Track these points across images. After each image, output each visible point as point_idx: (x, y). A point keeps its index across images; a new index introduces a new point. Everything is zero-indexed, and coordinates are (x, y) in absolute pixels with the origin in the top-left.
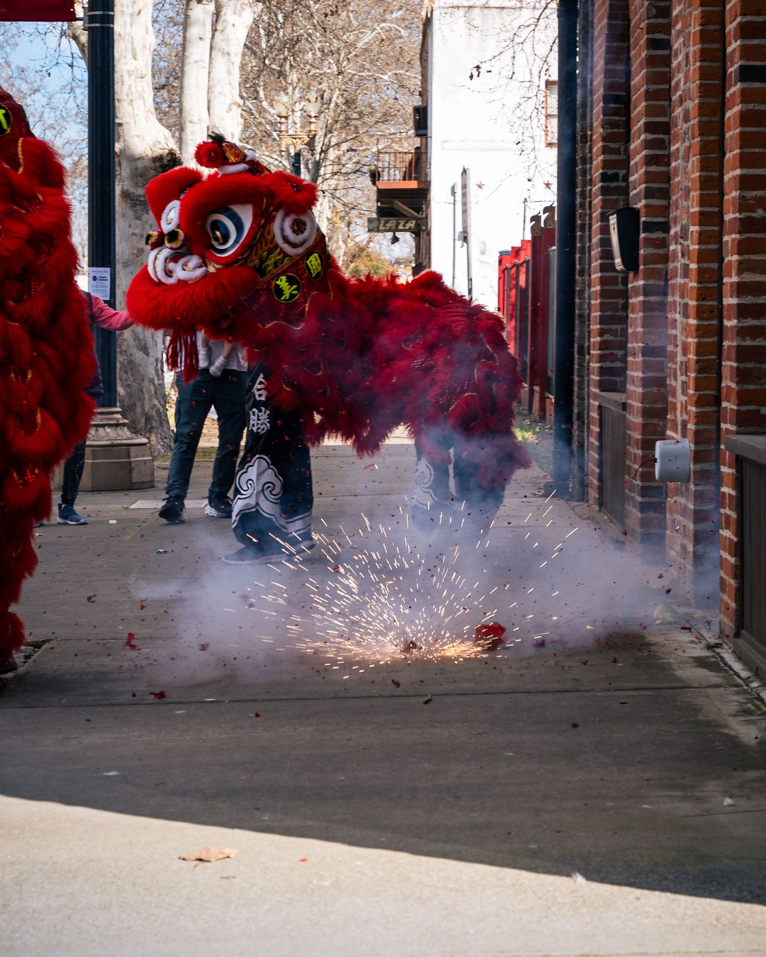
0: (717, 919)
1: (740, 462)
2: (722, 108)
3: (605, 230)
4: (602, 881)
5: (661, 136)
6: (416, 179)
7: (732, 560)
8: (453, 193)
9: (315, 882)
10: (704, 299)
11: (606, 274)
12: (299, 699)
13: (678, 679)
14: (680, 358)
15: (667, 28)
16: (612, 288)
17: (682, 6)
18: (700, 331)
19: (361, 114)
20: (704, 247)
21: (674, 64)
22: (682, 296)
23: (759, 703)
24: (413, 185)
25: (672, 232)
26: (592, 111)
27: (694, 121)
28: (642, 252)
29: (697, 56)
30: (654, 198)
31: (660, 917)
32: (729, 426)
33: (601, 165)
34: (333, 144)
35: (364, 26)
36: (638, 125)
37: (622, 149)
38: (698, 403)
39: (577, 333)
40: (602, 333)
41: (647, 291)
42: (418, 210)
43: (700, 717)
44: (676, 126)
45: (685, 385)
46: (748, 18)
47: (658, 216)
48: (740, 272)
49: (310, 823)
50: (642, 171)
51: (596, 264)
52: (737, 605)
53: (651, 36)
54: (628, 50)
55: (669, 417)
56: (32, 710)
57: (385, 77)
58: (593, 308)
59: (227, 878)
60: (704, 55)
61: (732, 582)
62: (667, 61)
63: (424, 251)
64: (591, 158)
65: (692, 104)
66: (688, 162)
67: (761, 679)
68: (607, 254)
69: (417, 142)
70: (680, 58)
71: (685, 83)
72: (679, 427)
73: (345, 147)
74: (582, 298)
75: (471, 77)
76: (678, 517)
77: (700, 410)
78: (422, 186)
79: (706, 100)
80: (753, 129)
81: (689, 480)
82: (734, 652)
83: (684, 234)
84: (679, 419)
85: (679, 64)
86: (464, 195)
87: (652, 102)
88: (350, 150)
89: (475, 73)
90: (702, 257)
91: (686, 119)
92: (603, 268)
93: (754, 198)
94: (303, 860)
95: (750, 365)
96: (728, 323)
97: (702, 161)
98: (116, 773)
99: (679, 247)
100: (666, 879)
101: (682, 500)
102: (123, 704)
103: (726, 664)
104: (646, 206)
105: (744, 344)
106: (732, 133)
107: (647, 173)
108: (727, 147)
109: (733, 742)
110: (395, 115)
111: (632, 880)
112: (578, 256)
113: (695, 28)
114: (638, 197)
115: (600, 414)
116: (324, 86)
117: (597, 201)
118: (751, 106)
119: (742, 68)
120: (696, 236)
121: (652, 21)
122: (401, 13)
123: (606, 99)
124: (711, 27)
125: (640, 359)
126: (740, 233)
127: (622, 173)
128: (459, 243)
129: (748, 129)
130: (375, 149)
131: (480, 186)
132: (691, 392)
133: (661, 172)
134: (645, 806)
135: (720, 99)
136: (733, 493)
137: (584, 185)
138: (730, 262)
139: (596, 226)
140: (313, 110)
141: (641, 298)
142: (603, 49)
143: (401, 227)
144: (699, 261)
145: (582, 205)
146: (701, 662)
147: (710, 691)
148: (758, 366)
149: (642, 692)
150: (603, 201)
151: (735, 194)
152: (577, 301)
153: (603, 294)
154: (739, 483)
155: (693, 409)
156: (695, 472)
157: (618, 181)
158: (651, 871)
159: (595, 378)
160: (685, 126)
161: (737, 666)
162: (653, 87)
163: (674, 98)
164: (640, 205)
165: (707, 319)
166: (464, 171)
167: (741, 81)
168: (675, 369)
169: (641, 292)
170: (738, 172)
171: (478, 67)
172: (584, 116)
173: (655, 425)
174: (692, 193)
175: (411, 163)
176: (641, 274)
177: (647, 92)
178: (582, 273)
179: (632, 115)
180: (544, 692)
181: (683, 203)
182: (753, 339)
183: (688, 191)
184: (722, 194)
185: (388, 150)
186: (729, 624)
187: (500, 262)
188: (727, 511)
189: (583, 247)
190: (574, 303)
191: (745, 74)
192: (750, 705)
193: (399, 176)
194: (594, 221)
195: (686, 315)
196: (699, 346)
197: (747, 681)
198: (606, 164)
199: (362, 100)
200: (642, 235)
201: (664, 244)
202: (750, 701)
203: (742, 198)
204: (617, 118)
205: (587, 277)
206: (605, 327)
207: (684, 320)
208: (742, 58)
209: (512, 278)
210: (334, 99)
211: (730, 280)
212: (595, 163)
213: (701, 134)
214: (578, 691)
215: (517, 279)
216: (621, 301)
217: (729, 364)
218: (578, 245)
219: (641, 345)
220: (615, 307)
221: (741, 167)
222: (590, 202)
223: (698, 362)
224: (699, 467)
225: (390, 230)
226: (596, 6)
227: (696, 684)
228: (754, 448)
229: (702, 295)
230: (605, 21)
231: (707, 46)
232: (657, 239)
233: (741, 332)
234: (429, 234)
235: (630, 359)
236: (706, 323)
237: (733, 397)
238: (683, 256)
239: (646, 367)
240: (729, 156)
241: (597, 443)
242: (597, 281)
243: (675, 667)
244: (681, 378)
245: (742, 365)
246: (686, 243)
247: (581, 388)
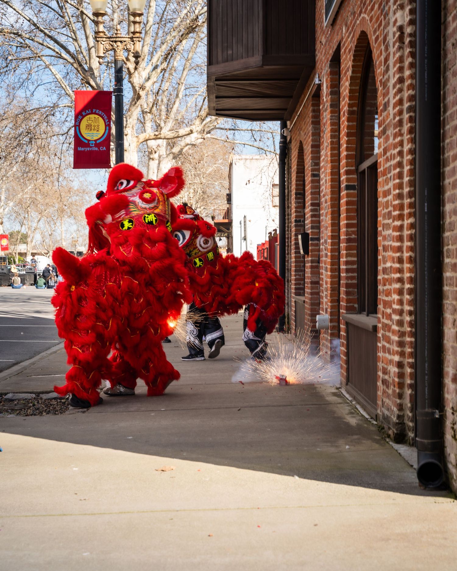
0: (346, 493)
1: (347, 324)
2: (339, 199)
3: (297, 239)
4: (305, 478)
5: (317, 207)
6: (227, 219)
7: (345, 358)
8: (241, 223)
9: (203, 479)
10: (333, 265)
11: (297, 255)
12: (194, 409)
13: (327, 401)
14: (324, 286)
15: (319, 170)
16: (299, 260)
17: (324, 163)
18: (332, 277)
19: (208, 196)
20: (333, 247)
21: (321, 183)
22: (325, 264)
23: (356, 410)
24: (226, 221)
25: (321, 241)
26: (291, 198)
27: (329, 203)
28: (310, 248)
29: (330, 181)
30: (314, 229)
31: (326, 492)
32: (343, 311)
33: (294, 217)
34: (198, 207)
35: (209, 166)
36: (308, 203)
37: (302, 211)
38: (331, 302)
39: (286, 275)
40: (295, 275)
41: (312, 262)
42: (228, 229)
43: (336, 415)
44: (322, 204)
45: (326, 295)
46: (349, 168)
47: (316, 235)
48: (347, 257)
49: (200, 456)
50: (310, 219)
51: (293, 251)
52: (347, 374)
53: (312, 173)
54: (304, 177)
55: (321, 306)
56: (101, 414)
57: (216, 183)
58: (292, 267)
59: (173, 477)
60: (332, 180)
61: (345, 366)
62: (319, 181)
63: (230, 244)
64: (291, 214)
65: (328, 197)
66: (327, 217)
67: (356, 401)
68: (297, 248)
69: (228, 206)
70: (324, 181)
71: (325, 190)
72: (325, 310)
73: (202, 208)
74: (288, 262)
75: (246, 184)
76: (324, 342)
77: (332, 304)
78: (230, 221)
79: (333, 196)
80: (351, 207)
81: (328, 329)
82: (346, 390)
83: (326, 242)
84: (324, 307)
85: (323, 183)
86: (245, 225)
87: (313, 196)
88: (204, 209)
89: (248, 183)
90: (332, 251)
91: (326, 202)
92: (296, 253)
93: (351, 231)
94: (199, 471)
95: (350, 290)
96: (342, 275)
97: (332, 217)
98: (131, 437)
99: (324, 247)
100: (327, 477)
101: (326, 336)
102: (133, 411)
103: (343, 395)
104: (312, 232)
105: (348, 282)
106: (343, 208)
107: (312, 221)
108: (341, 213)
109: (348, 425)
110: (220, 197)
111: (315, 478)
112: (286, 248)
113: (329, 171)
114: (308, 229)
115: (295, 304)
116: (195, 187)
117: (293, 229)
118: (350, 199)
119: (346, 185)
120: (330, 244)
121: (313, 167)
122: (221, 161)
123: (296, 194)
124: (335, 170)
125: (310, 285)
126: (346, 243)
127: (302, 219)
128: (242, 241)
129: (349, 207)
130: (213, 208)
131: (250, 221)
132: (329, 298)
133: (316, 220)
134: (318, 449)
135: (338, 195)
136: (345, 334)
137: (288, 223)
138: (343, 253)
139: (293, 238)
140: (191, 195)
141: (310, 264)
142: (295, 176)
143: (222, 235)
144: (331, 252)
145: (288, 230)
146: (334, 394)
147: (338, 405)
148: (353, 290)
149: (314, 406)
150: (295, 229)
151: (344, 229)
152: (286, 264)
153: (296, 262)
154: (347, 331)
155: (330, 304)
156: (330, 326)
157: (300, 222)
158: (322, 474)
159: (293, 291)
160: (325, 205)
161: (347, 396)
162: (313, 190)
163: (321, 195)
164: (309, 231)
165: (334, 272)
166: (245, 217)
167: (346, 190)
168: (323, 290)
169: (310, 262)
170: (345, 222)
171: (249, 181)
172: (288, 199)
173: (315, 309)
174: (328, 228)
175: (225, 213)
176: (310, 256)
177: (311, 192)
178: (288, 254)
179: (306, 200)
180: (280, 406)
181: (325, 232)
182: (351, 280)
183: (327, 228)
184: (340, 230)
185: (218, 209)
186: (344, 381)
187: (258, 248)
188: (343, 341)
189: (288, 245)
190: (285, 264)
191: (348, 188)
192: (353, 411)
193: (221, 218)
194: (292, 236)
195: (326, 271)
196: (331, 282)
197: (351, 401)
198: (296, 216)
199: (208, 191)
200: (310, 242)
201: (318, 245)
202: (353, 409)
203: (347, 231)
204: (300, 200)
205: (290, 255)
206: (297, 273)
207: (326, 273)
208: (346, 182)
209: (262, 253)
210: (199, 191)
211: (343, 259)
212: (292, 216)
213: (331, 208)
214: (292, 405)
215: (264, 254)
216: (302, 264)
217: (343, 289)
218: (287, 244)
219: (310, 280)
220: (300, 266)
221: (347, 220)
222: (291, 230)
223: (331, 287)
224: (332, 324)
225: (219, 236)
226: (292, 161)
227: (333, 403)
228: (352, 319)
229: (332, 264)
230: (296, 167)
231: (333, 177)
232: (316, 243)
233: (347, 278)
234: (232, 238)
235: (306, 285)
236: (334, 274)
237: (345, 301)
238: (325, 250)
239: (312, 288)
240: (342, 216)
241: (294, 314)
242: (294, 257)
243: (325, 396)
244: (325, 293)
245: (348, 290)
246: (326, 246)
247: (288, 294)
